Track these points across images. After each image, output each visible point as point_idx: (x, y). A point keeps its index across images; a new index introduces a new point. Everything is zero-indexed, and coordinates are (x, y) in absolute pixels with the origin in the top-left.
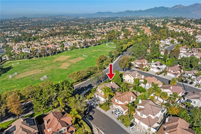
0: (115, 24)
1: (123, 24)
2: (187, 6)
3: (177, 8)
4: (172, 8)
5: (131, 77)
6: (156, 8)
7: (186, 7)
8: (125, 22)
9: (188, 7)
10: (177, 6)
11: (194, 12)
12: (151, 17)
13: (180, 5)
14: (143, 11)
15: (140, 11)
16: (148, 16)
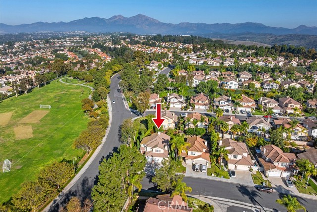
0: (33, 46)
1: (48, 45)
2: (129, 17)
3: (116, 19)
4: (111, 19)
5: (168, 119)
6: (86, 18)
7: (128, 19)
8: (51, 42)
9: (130, 19)
10: (115, 17)
11: (138, 27)
12: (84, 33)
13: (120, 16)
14: (66, 23)
15: (62, 24)
16: (79, 32)
